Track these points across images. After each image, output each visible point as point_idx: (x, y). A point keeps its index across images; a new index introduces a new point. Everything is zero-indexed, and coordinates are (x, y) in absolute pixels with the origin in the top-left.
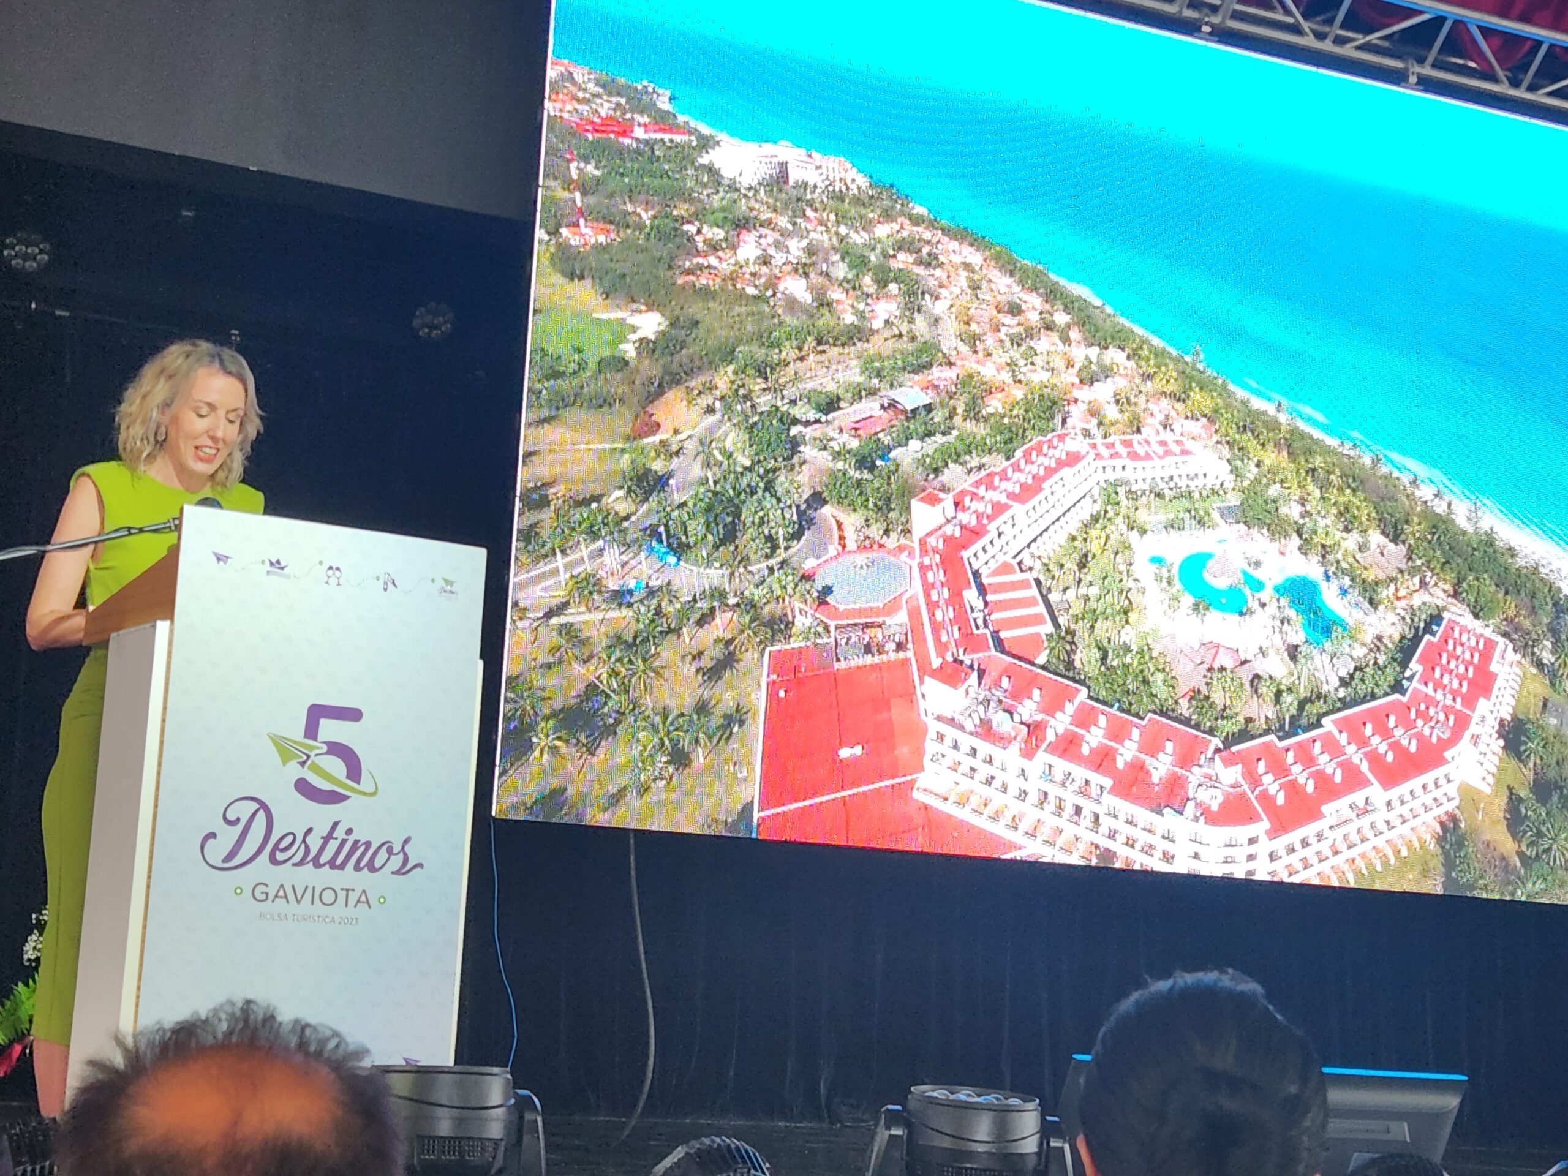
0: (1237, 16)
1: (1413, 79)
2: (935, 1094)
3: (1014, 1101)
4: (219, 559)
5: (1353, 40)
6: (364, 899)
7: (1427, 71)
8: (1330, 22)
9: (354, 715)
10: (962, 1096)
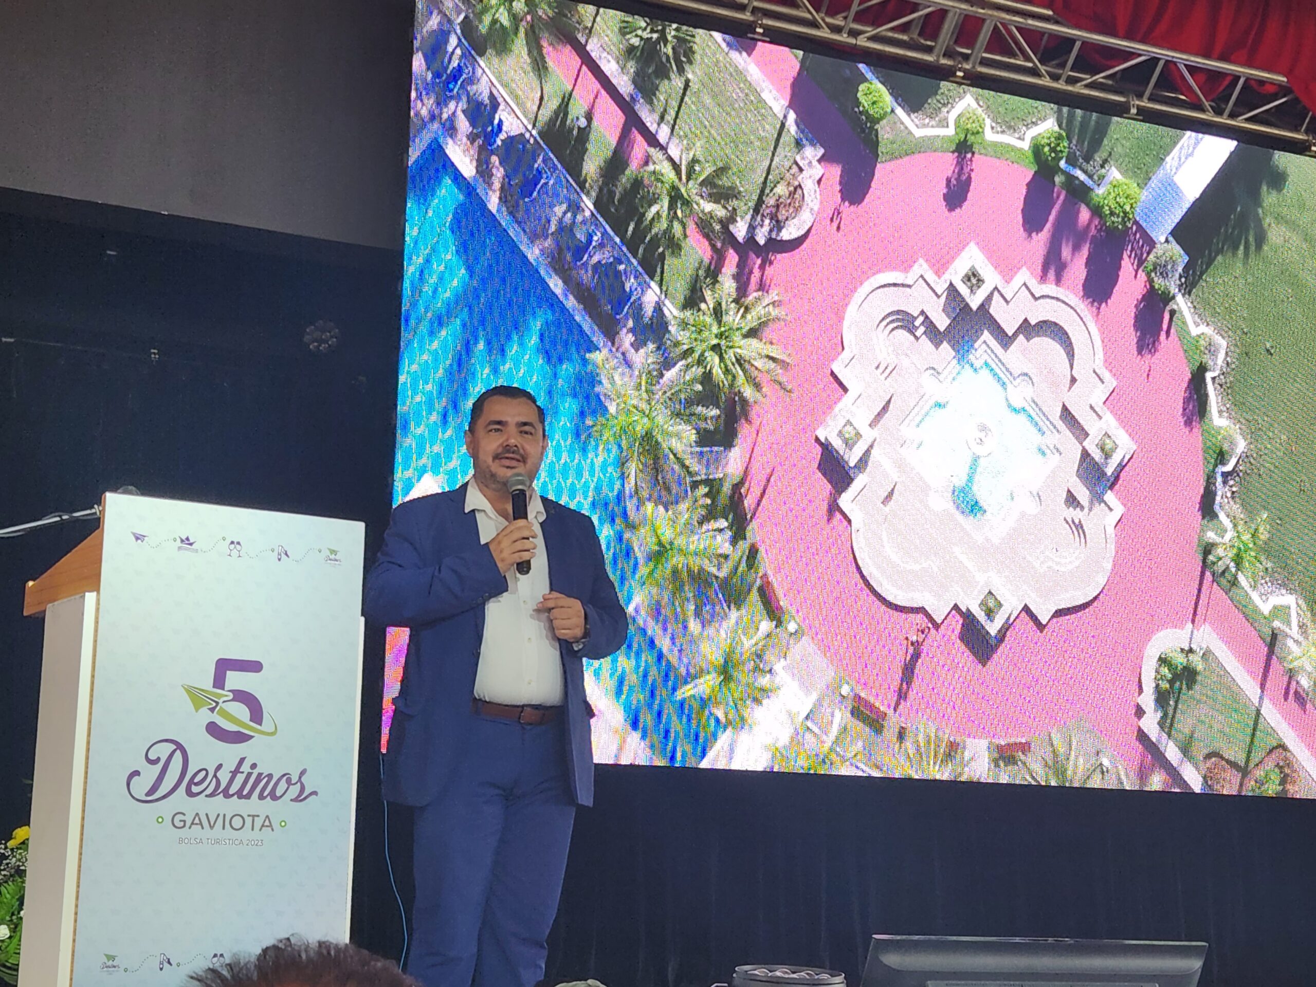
0: (984, 62)
1: (1134, 111)
2: (756, 972)
3: (825, 976)
4: (137, 539)
5: (1082, 79)
6: (268, 824)
7: (1145, 103)
8: (1062, 65)
9: (255, 667)
10: (778, 974)
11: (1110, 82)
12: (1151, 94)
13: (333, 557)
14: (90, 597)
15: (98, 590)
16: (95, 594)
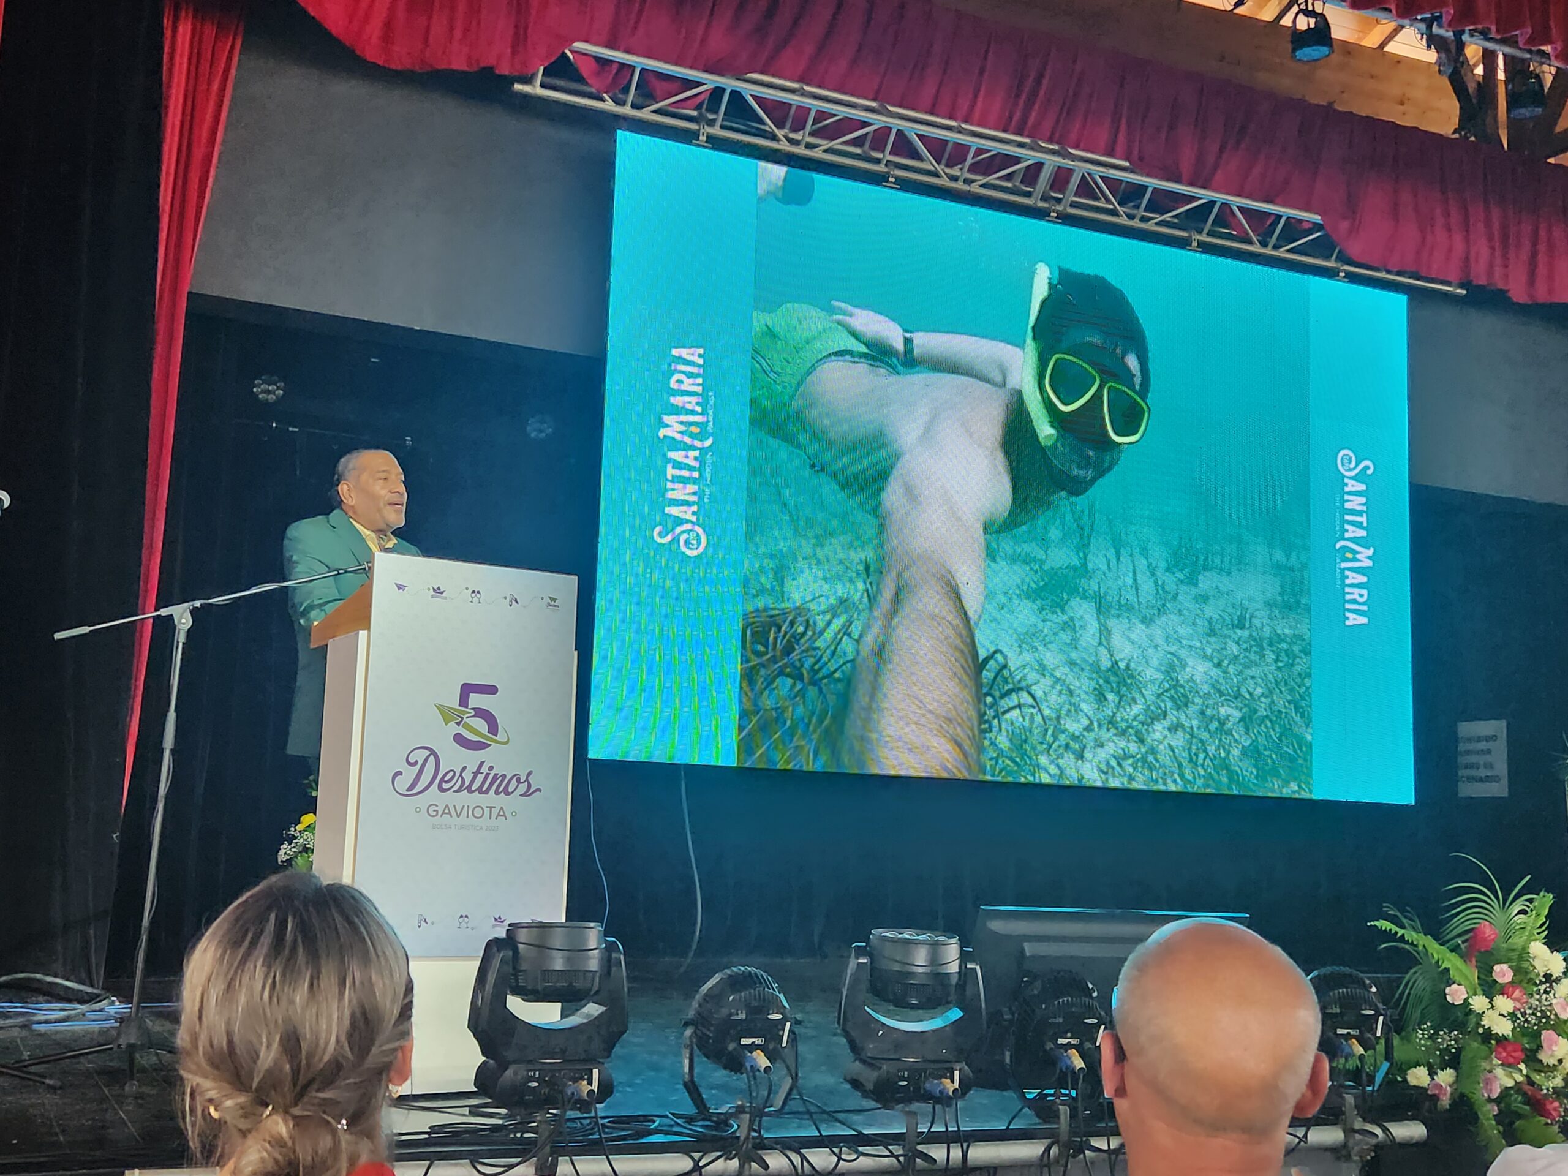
0: (1073, 205)
1: (1195, 244)
2: (888, 934)
3: (942, 938)
4: (399, 588)
5: (1153, 219)
6: (502, 814)
7: (1204, 238)
8: (1137, 207)
9: (491, 690)
10: (906, 936)
11: (1176, 221)
12: (1209, 231)
13: (553, 603)
14: (363, 634)
15: (368, 628)
16: (366, 632)
